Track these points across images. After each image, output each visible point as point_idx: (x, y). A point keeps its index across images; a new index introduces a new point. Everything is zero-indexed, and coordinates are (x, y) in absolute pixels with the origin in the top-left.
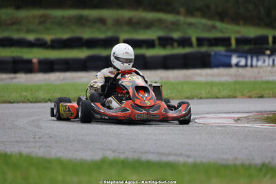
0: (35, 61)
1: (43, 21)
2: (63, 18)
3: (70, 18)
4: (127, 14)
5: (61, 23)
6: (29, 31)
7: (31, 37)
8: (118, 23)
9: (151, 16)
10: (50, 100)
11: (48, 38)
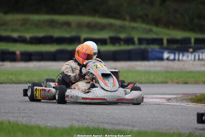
0: (18, 53)
1: (24, 23)
2: (39, 21)
3: (44, 22)
4: (86, 19)
5: (38, 25)
6: (13, 30)
7: (15, 35)
8: (80, 26)
9: (104, 21)
10: (29, 82)
11: (28, 35)
